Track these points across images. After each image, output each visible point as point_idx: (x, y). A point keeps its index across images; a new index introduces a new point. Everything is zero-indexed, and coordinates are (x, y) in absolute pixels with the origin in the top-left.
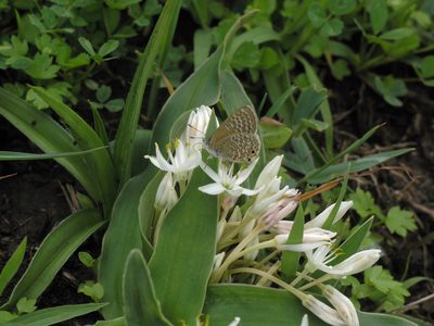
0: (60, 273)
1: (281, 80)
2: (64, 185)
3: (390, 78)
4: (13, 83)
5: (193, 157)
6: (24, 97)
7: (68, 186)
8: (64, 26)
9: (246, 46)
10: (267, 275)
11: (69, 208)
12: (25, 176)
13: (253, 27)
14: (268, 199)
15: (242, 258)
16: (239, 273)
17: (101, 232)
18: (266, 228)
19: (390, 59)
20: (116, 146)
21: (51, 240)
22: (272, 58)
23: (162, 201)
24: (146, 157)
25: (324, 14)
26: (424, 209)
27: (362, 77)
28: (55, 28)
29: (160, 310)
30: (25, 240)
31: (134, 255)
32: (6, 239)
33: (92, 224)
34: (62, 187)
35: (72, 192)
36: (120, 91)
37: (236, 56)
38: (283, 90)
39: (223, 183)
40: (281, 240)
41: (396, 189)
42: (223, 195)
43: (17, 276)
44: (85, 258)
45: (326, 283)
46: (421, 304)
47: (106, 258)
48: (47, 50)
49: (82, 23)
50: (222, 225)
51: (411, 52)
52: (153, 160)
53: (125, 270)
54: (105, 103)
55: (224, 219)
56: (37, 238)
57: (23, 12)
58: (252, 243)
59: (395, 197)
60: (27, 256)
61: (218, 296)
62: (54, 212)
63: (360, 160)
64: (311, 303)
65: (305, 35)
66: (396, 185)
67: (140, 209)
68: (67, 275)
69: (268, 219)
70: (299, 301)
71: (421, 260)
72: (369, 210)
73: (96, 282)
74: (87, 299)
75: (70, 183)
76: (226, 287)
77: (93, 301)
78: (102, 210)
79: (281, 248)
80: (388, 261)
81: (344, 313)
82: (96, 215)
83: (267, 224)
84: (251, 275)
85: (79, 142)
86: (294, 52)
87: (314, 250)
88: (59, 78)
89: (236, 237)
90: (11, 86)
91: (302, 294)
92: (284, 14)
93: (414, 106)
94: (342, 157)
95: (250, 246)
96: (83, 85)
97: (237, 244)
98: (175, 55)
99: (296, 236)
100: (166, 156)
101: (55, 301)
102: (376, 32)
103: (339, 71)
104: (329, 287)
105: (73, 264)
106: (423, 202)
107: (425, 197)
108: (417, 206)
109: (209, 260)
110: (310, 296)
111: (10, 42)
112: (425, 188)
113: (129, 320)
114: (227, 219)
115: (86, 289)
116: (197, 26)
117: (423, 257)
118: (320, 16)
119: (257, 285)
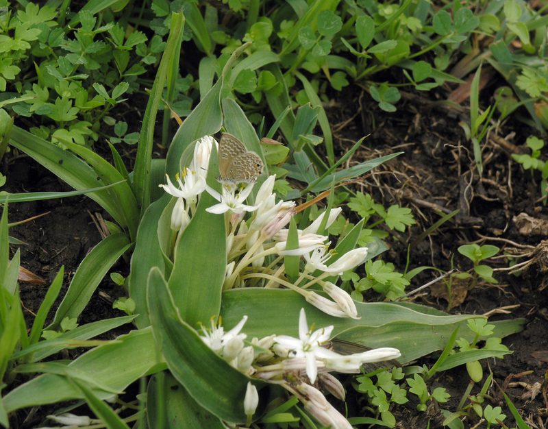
0: (96, 293)
1: (282, 98)
2: (93, 213)
3: (385, 85)
4: (38, 126)
5: (199, 183)
6: (49, 139)
7: (96, 214)
8: (78, 72)
9: (244, 73)
10: (274, 278)
11: (99, 234)
12: (58, 209)
13: (253, 52)
14: (266, 213)
15: (250, 265)
16: (249, 279)
17: (129, 253)
18: (268, 237)
19: (384, 67)
20: (134, 176)
21: (85, 265)
22: (270, 80)
23: (177, 223)
24: (160, 186)
25: (314, 36)
26: (426, 203)
27: (360, 85)
28: (71, 75)
29: (179, 315)
30: (63, 267)
31: (154, 271)
32: (46, 267)
33: (121, 247)
34: (92, 216)
35: (101, 219)
36: (135, 124)
37: (236, 84)
38: (285, 106)
39: (228, 203)
40: (280, 247)
41: (397, 187)
42: (228, 213)
43: (59, 299)
44: (117, 278)
45: (325, 280)
46: (429, 291)
47: (134, 277)
48: (66, 94)
49: (95, 66)
50: (230, 239)
51: (404, 58)
52: (166, 188)
53: (148, 286)
54: (122, 137)
55: (232, 233)
56: (74, 264)
57: (40, 60)
58: (258, 250)
59: (395, 196)
60: (66, 281)
61: (233, 299)
62: (86, 240)
63: (361, 165)
64: (313, 299)
65: (301, 54)
66: (397, 184)
68: (102, 294)
69: (270, 230)
70: (303, 298)
71: (428, 251)
72: (371, 209)
73: (128, 298)
74: (122, 313)
75: (98, 212)
76: (239, 291)
77: (127, 315)
78: (128, 233)
79: (282, 253)
80: (394, 254)
81: (343, 305)
82: (124, 239)
83: (269, 233)
84: (261, 279)
85: (102, 177)
86: (293, 70)
87: (311, 253)
88: (80, 117)
89: (244, 247)
90: (36, 129)
91: (305, 291)
92: (281, 35)
93: (413, 107)
95: (257, 254)
96: (101, 121)
97: (245, 253)
98: (183, 86)
99: (293, 242)
100: (177, 185)
101: (94, 317)
102: (365, 47)
103: (338, 83)
104: (328, 283)
105: (106, 284)
106: (425, 197)
107: (427, 192)
108: (419, 201)
109: (221, 270)
110: (312, 293)
111: (32, 90)
112: (427, 184)
114: (236, 234)
115: (119, 305)
116: (202, 55)
117: (429, 248)
118: (310, 38)
119: (266, 287)
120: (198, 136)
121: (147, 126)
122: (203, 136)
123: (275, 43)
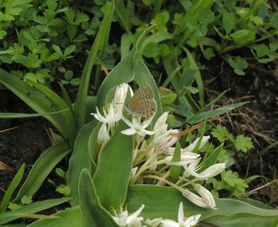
0: (46, 180)
1: (173, 62)
2: (47, 128)
3: (238, 58)
4: (16, 70)
6: (22, 79)
7: (49, 129)
8: (44, 37)
9: (150, 45)
10: (162, 179)
11: (50, 141)
12: (25, 124)
13: (156, 31)
14: (161, 137)
15: (148, 170)
16: (146, 179)
17: (69, 156)
18: (161, 152)
19: (238, 46)
20: (75, 106)
22: (167, 50)
23: (101, 139)
24: (92, 114)
25: (196, 24)
26: (260, 135)
27: (222, 57)
28: (39, 39)
29: (99, 202)
31: (84, 173)
32: (15, 161)
33: (63, 151)
34: (47, 130)
35: (52, 132)
36: (78, 73)
37: (144, 51)
38: (174, 68)
39: (135, 128)
40: (168, 160)
41: (242, 123)
42: (136, 135)
44: (60, 172)
45: (196, 182)
46: (258, 191)
47: (71, 171)
48: (35, 51)
49: (55, 34)
50: (135, 152)
51: (251, 42)
52: (96, 116)
54: (69, 81)
55: (137, 148)
57: (20, 28)
58: (153, 161)
59: (241, 129)
60: (27, 171)
61: (135, 192)
62: (42, 145)
63: (221, 109)
65: (186, 35)
66: (243, 121)
67: (89, 144)
68: (50, 181)
69: (162, 148)
70: (180, 193)
71: (259, 165)
72: (226, 137)
73: (66, 185)
74: (61, 196)
75: (51, 127)
77: (65, 197)
78: (69, 143)
79: (169, 163)
80: (238, 166)
81: (206, 199)
82: (66, 146)
83: (161, 150)
84: (154, 179)
85: (54, 106)
86: (181, 45)
87: (188, 165)
88: (43, 66)
89: (144, 158)
90: (15, 72)
91: (183, 189)
92: (174, 22)
93: (254, 73)
94: (210, 107)
95: (152, 163)
96: (57, 69)
97: (145, 161)
98: (110, 50)
99: (177, 157)
100: (103, 114)
102: (227, 33)
103: (208, 55)
104: (198, 185)
105: (52, 175)
106: (259, 131)
107: (261, 127)
108: (256, 133)
109: (128, 172)
110: (187, 190)
111: (13, 47)
112: (261, 122)
113: (82, 208)
114: (139, 148)
115: (60, 190)
116: (124, 31)
117: (260, 163)
118: (194, 25)
119: (157, 185)
120: (119, 83)
121: (85, 74)
122: (122, 83)
123: (170, 27)
